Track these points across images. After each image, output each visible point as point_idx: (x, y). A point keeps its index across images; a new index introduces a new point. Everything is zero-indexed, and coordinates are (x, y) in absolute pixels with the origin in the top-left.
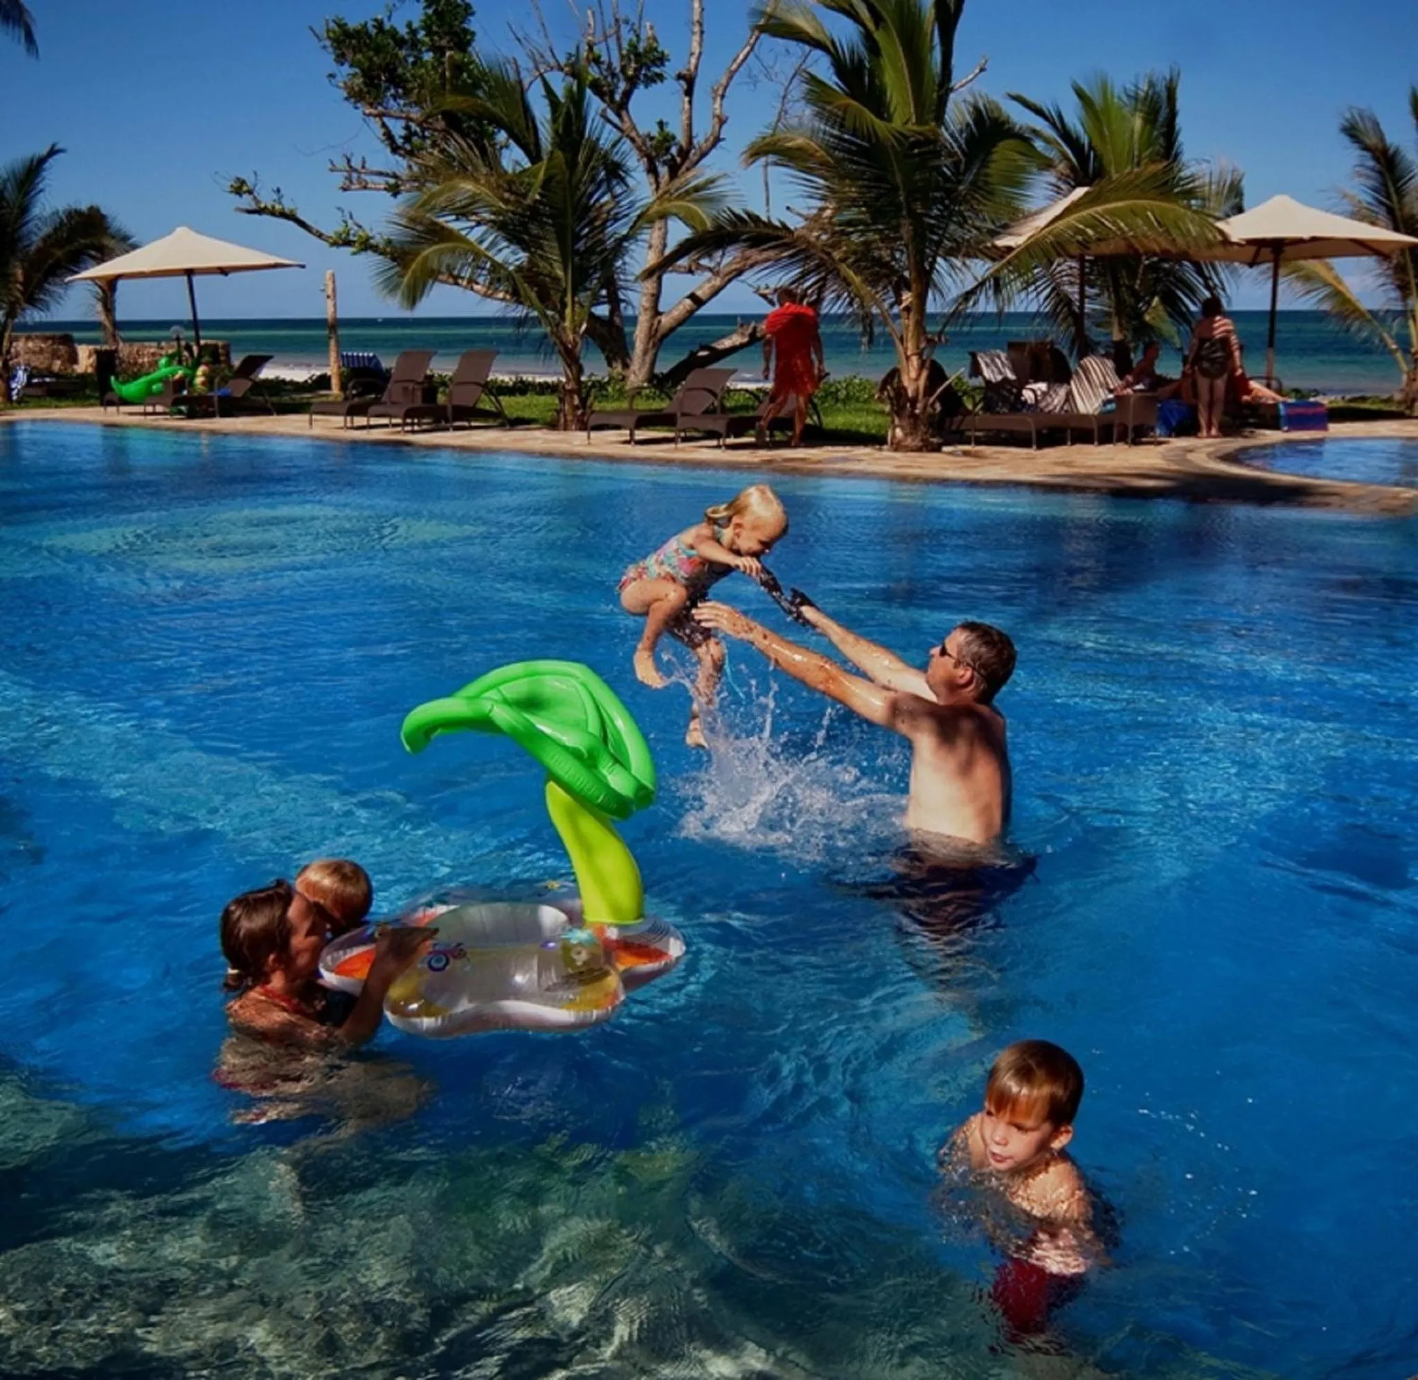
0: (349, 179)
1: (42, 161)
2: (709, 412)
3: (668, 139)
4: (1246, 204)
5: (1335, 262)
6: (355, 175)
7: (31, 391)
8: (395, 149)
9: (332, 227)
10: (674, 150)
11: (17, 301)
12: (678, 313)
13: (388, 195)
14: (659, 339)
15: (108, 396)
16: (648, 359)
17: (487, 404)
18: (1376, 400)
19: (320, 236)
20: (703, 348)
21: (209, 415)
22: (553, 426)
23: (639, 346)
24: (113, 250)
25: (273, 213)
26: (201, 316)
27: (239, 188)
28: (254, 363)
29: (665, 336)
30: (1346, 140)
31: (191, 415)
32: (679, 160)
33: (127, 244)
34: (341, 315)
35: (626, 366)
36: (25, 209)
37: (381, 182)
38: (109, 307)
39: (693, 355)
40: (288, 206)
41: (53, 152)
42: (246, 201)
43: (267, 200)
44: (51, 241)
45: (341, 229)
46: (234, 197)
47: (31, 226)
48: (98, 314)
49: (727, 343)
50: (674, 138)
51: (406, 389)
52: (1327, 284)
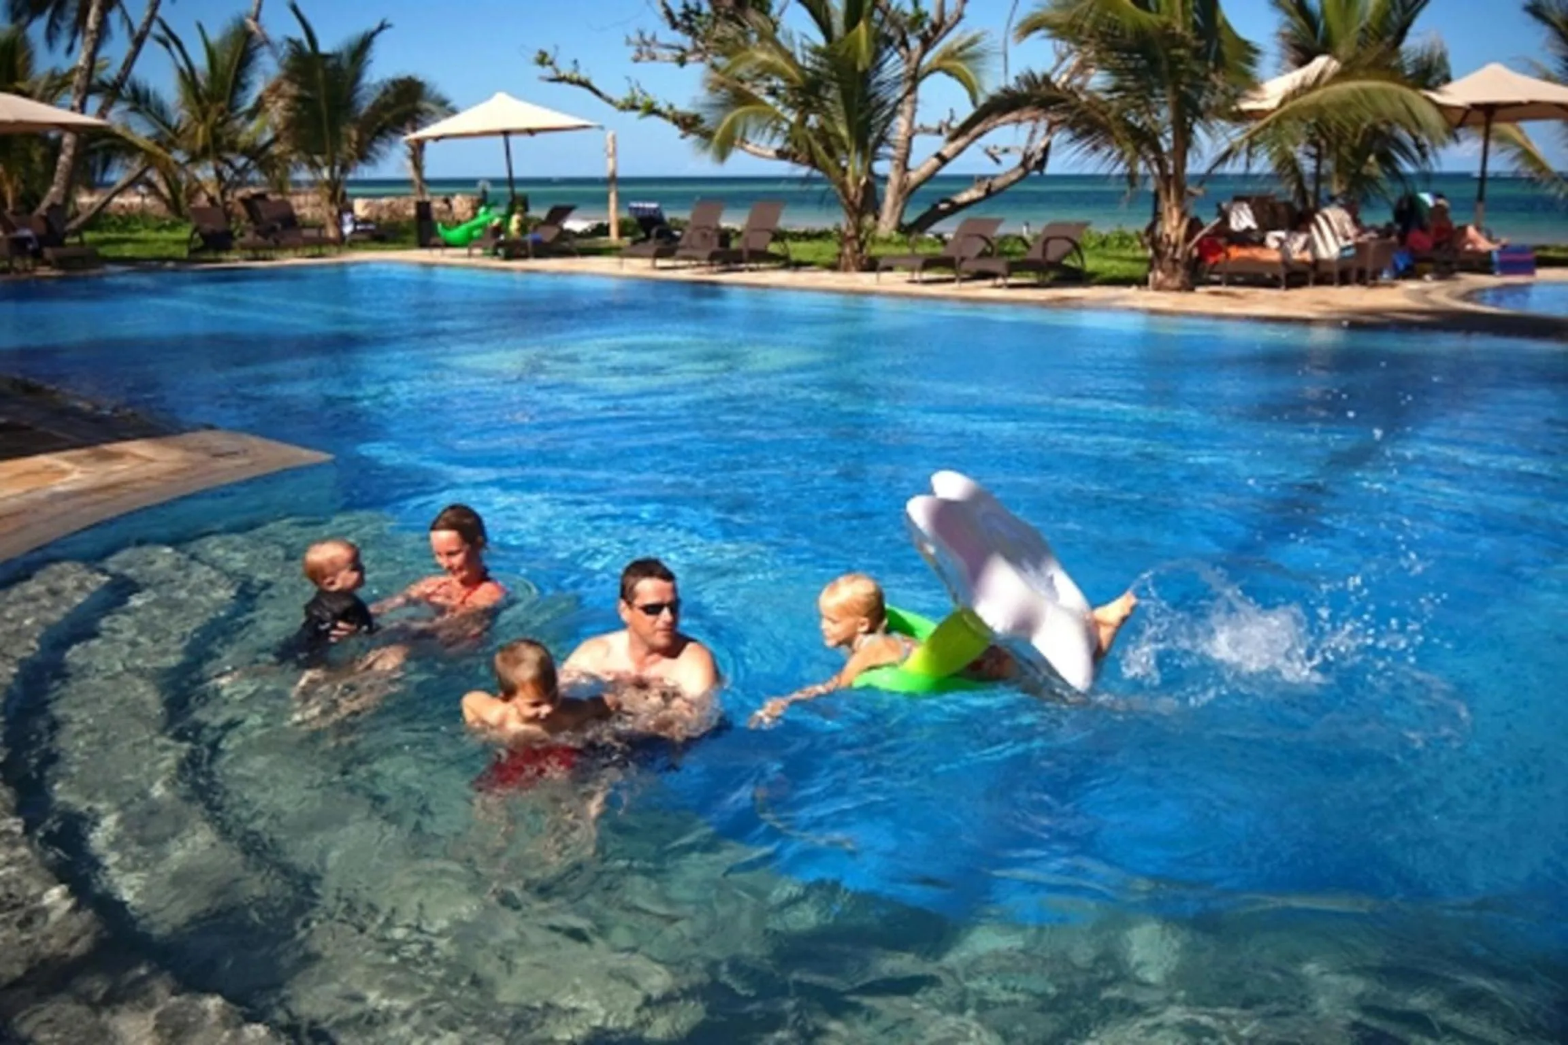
0: (640, 51)
1: (373, 34)
2: (983, 255)
3: (920, 17)
4: (1453, 74)
5: (1527, 126)
6: (645, 49)
7: (357, 236)
8: (675, 25)
9: (621, 95)
10: (927, 26)
11: (351, 157)
12: (925, 170)
13: (675, 66)
14: (908, 193)
15: (433, 240)
16: (898, 209)
17: (774, 248)
18: (1558, 249)
19: (610, 101)
20: (943, 201)
21: (525, 257)
22: (833, 267)
23: (889, 200)
24: (432, 113)
25: (571, 82)
26: (517, 174)
27: (543, 59)
28: (560, 213)
29: (913, 190)
30: (1528, 17)
31: (508, 257)
32: (930, 34)
33: (447, 109)
34: (621, 174)
35: (877, 218)
36: (357, 76)
37: (667, 53)
38: (418, 166)
39: (935, 206)
40: (583, 75)
41: (382, 27)
42: (548, 71)
43: (566, 70)
44: (379, 108)
45: (628, 95)
46: (539, 68)
47: (361, 93)
48: (409, 173)
49: (964, 197)
50: (927, 14)
51: (705, 236)
52: (1518, 145)
